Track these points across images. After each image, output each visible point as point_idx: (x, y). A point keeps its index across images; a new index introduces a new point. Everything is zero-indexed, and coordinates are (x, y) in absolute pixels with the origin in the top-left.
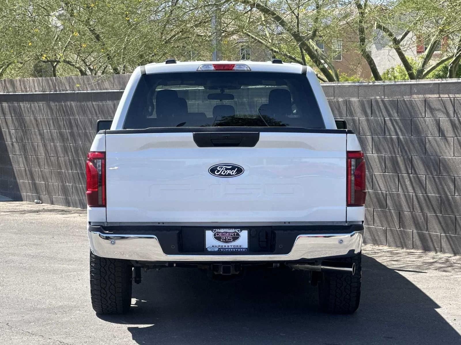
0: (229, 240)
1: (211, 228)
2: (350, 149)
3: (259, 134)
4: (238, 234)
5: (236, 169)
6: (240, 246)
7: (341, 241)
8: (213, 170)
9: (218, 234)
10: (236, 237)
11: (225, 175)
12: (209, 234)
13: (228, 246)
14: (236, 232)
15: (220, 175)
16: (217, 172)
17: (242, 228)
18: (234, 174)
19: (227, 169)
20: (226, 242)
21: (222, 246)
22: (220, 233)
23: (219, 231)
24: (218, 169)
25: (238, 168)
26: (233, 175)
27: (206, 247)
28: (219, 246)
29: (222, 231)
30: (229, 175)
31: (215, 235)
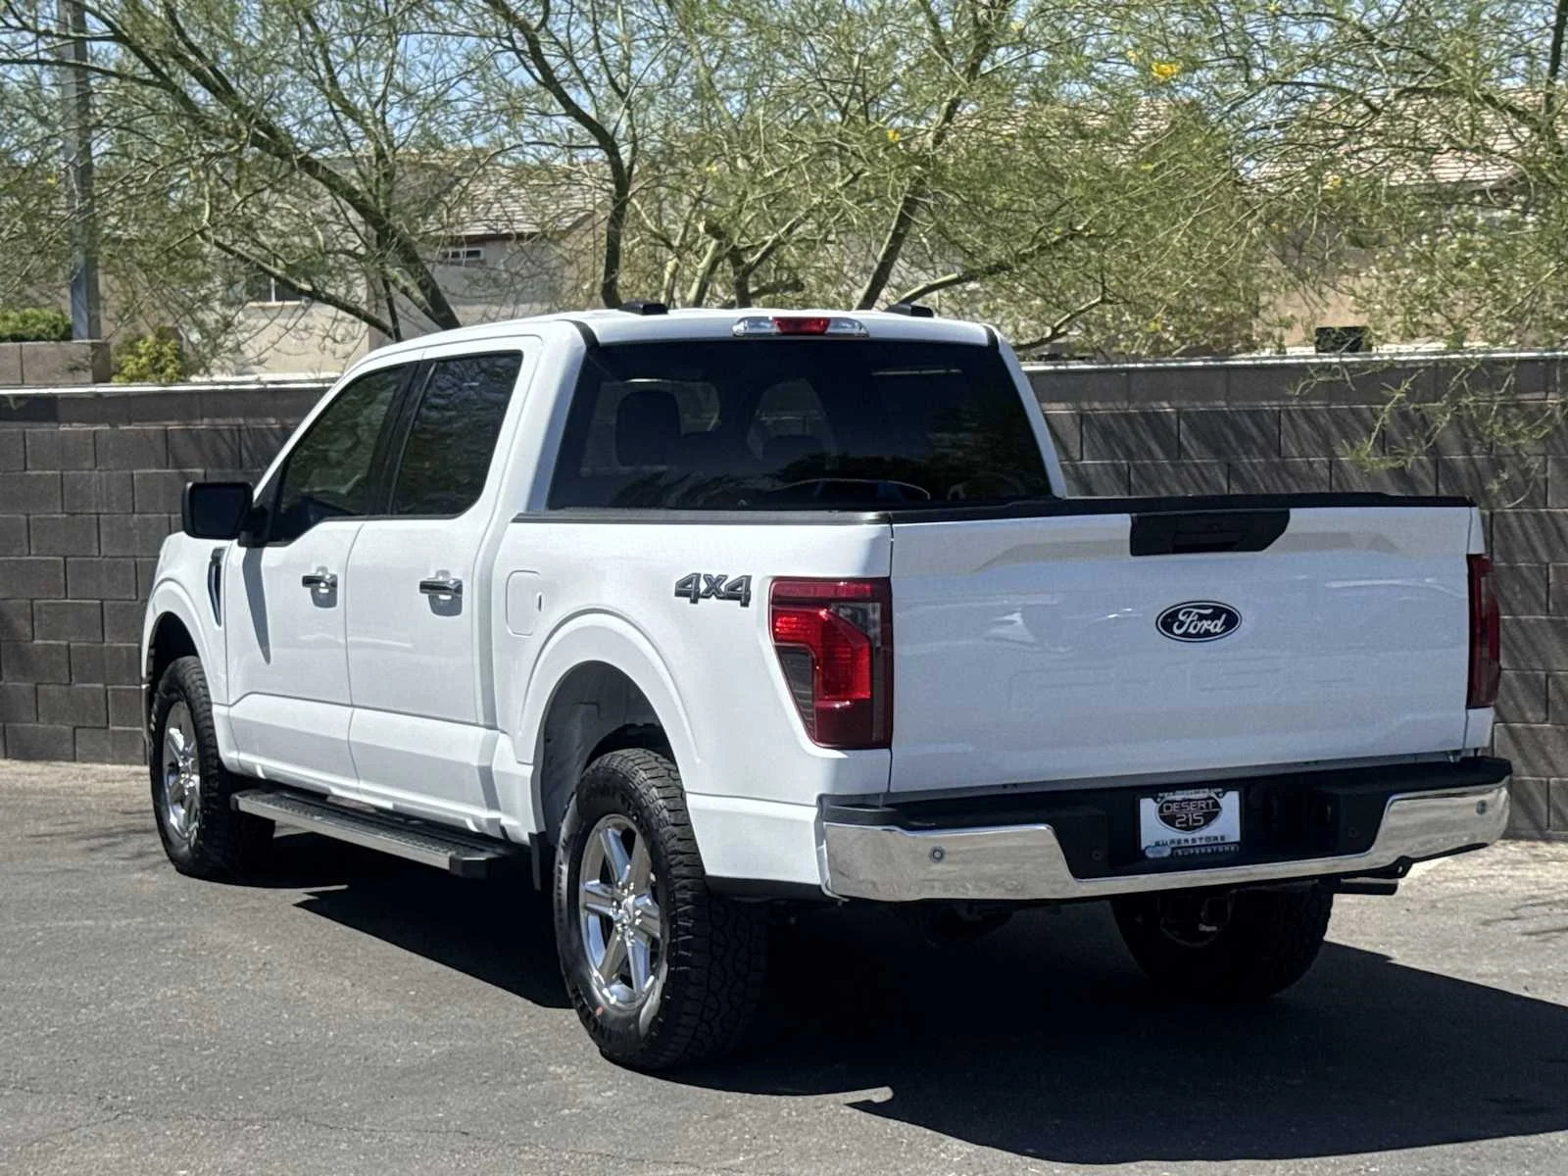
0: (1194, 821)
1: (1154, 788)
2: (1473, 551)
3: (1288, 513)
4: (1216, 805)
5: (1224, 616)
6: (1223, 838)
7: (1482, 807)
8: (1168, 622)
9: (1168, 808)
10: (1211, 814)
11: (1198, 635)
12: (1148, 808)
13: (1194, 840)
14: (1210, 798)
15: (1186, 634)
16: (1179, 627)
17: (1226, 784)
18: (1218, 630)
19: (1202, 617)
20: (1188, 828)
21: (1179, 841)
22: (1173, 802)
23: (1170, 797)
24: (1181, 617)
25: (1227, 611)
26: (1216, 634)
27: (1143, 846)
28: (1172, 842)
29: (1179, 796)
30: (1207, 633)
31: (1161, 810)
